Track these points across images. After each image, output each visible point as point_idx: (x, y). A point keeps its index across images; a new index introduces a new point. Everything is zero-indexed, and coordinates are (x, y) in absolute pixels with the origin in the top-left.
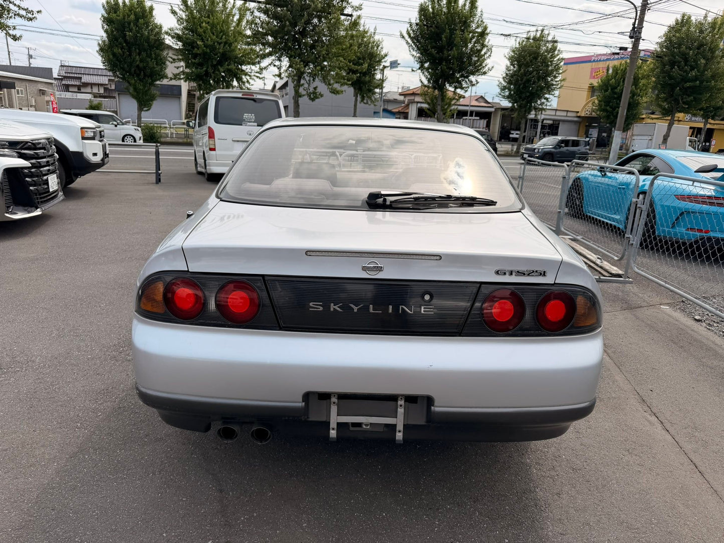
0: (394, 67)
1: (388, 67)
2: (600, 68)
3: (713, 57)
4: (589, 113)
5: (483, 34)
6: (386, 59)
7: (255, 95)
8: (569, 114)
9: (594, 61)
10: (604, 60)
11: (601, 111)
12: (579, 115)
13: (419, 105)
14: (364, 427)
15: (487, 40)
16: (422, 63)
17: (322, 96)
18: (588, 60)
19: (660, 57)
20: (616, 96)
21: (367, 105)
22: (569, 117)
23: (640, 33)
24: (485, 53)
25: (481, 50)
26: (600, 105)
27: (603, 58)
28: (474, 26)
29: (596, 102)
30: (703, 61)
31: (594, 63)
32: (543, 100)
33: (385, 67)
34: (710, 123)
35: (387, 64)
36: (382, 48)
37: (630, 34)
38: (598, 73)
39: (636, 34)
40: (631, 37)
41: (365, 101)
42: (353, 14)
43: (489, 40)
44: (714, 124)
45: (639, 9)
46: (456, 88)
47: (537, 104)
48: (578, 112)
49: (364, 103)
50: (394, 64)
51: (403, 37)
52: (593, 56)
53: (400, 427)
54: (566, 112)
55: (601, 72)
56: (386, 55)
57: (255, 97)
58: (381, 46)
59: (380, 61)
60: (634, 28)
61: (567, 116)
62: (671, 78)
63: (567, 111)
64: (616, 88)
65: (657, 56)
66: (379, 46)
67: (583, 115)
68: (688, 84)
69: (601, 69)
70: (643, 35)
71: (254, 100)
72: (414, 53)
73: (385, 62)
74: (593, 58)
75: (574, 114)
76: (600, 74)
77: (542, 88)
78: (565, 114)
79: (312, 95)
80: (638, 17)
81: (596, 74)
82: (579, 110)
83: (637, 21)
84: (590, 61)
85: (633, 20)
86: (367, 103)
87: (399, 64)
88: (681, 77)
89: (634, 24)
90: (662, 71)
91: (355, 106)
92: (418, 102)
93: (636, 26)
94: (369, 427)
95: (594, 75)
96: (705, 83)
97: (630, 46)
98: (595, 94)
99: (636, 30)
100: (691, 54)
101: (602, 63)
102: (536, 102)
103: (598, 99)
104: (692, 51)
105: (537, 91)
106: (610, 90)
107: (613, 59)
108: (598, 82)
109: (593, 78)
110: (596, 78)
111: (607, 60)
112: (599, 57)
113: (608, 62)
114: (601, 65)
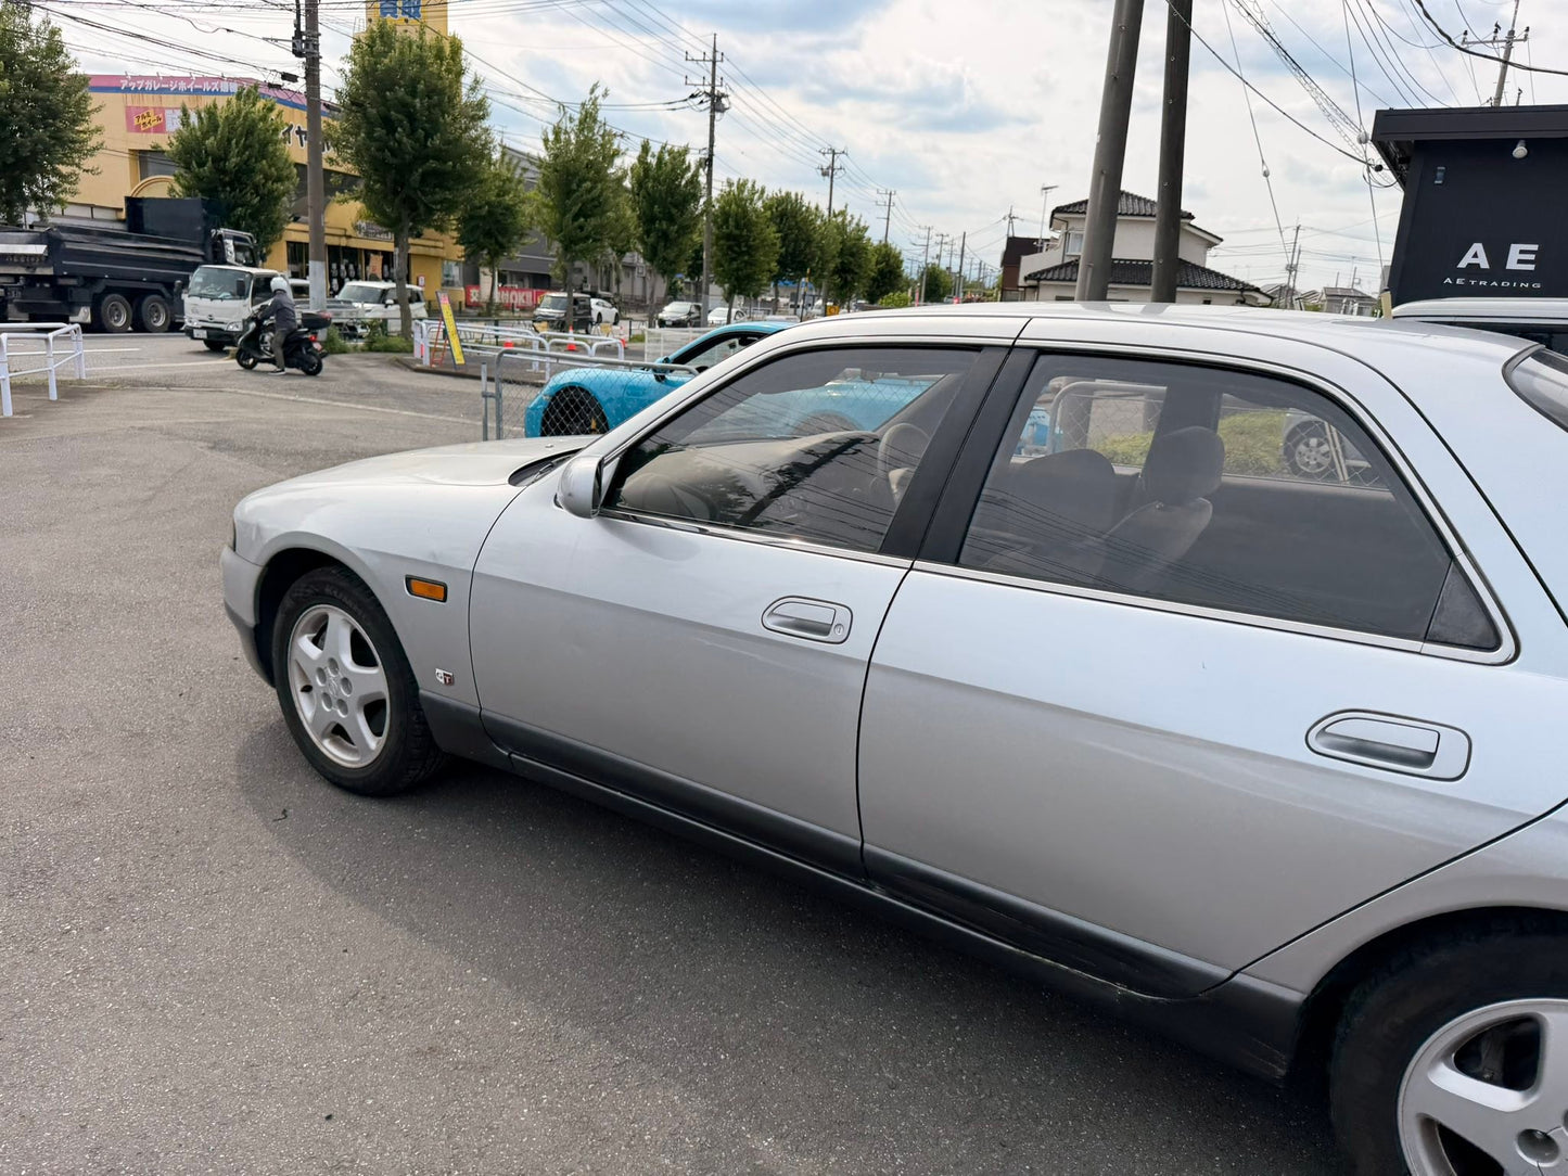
2: (146, 108)
8: (98, 214)
9: (128, 90)
10: (153, 91)
12: (122, 216)
18: (114, 84)
20: (226, 178)
22: (97, 220)
23: (316, 46)
27: (149, 85)
31: (129, 95)
32: (53, 179)
37: (294, 45)
38: (147, 120)
39: (306, 45)
40: (298, 53)
48: (120, 210)
52: (124, 77)
54: (90, 209)
55: (153, 117)
60: (298, 34)
61: (92, 219)
62: (393, 151)
63: (92, 207)
64: (226, 159)
69: (151, 112)
74: (124, 84)
75: (110, 215)
76: (153, 124)
77: (45, 150)
78: (86, 213)
80: (302, 12)
81: (141, 121)
83: (303, 19)
84: (117, 89)
85: (295, 16)
88: (412, 151)
89: (298, 25)
90: (370, 137)
93: (303, 29)
95: (136, 123)
97: (300, 72)
98: (151, 167)
99: (304, 38)
100: (418, 105)
101: (151, 96)
102: (35, 181)
103: (177, 180)
104: (418, 100)
105: (34, 153)
106: (209, 164)
107: (177, 91)
108: (171, 144)
109: (138, 129)
110: (148, 131)
111: (161, 91)
112: (141, 83)
113: (164, 96)
114: (149, 101)
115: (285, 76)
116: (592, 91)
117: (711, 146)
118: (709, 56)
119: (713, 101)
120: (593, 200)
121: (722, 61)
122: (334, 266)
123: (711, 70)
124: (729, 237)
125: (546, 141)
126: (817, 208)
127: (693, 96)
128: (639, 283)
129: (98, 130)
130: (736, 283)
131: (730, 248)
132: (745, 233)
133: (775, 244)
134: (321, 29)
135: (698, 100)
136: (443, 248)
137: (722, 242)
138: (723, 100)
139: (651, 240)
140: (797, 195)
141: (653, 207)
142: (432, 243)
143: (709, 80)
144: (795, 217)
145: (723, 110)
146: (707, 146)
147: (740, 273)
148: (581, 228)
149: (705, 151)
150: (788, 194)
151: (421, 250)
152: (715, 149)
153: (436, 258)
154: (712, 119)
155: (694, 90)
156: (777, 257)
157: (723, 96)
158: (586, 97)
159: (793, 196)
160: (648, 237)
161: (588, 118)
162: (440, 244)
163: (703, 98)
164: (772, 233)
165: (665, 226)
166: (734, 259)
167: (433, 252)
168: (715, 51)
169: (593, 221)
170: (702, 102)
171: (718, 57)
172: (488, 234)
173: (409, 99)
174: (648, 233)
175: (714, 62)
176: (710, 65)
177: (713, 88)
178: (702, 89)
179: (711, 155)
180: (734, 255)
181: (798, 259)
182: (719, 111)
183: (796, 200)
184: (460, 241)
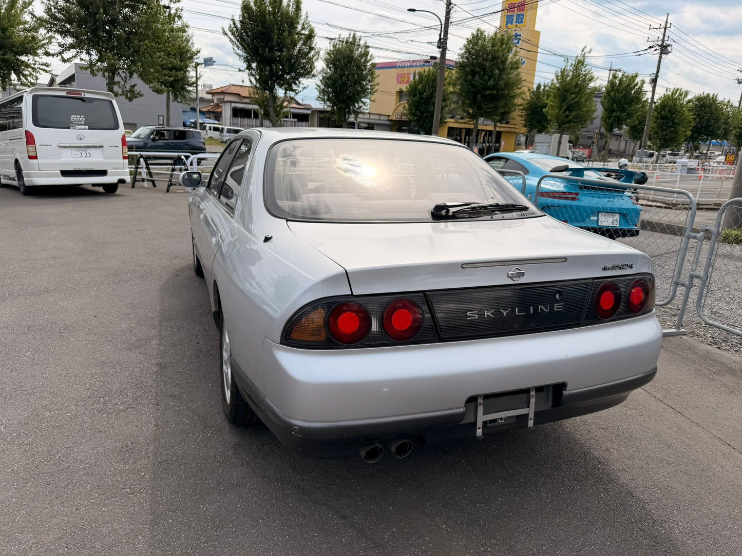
0: (209, 65)
1: (201, 64)
2: (404, 74)
3: (504, 69)
4: (399, 117)
5: (310, 36)
6: (199, 55)
7: (83, 94)
8: (382, 118)
9: (399, 67)
10: (407, 67)
11: (411, 115)
12: (390, 118)
13: (233, 105)
14: (500, 421)
15: (314, 43)
16: (248, 62)
17: (141, 95)
18: (394, 65)
19: (463, 67)
20: (423, 101)
21: (182, 104)
22: (382, 120)
23: (446, 44)
24: (313, 56)
25: (309, 52)
26: (410, 109)
27: (407, 64)
28: (299, 27)
29: (407, 106)
30: (497, 71)
31: (399, 69)
32: (361, 104)
33: (197, 64)
34: (498, 127)
35: (201, 61)
36: (192, 44)
37: (438, 44)
38: (404, 79)
39: (442, 44)
40: (439, 47)
41: (179, 100)
42: (171, 6)
43: (316, 43)
44: (502, 127)
45: (443, 23)
46: (286, 90)
47: (355, 107)
48: (389, 116)
49: (178, 102)
50: (209, 62)
51: (226, 34)
52: (398, 62)
53: (531, 416)
55: (406, 77)
56: (198, 52)
57: (83, 96)
58: (191, 42)
59: (191, 58)
60: (440, 39)
61: (380, 120)
62: (473, 86)
63: (380, 115)
64: (423, 93)
65: (461, 66)
66: (189, 41)
67: (394, 118)
68: (488, 92)
69: (406, 75)
70: (448, 45)
71: (82, 100)
72: (241, 53)
73: (198, 58)
74: (398, 64)
75: (386, 118)
76: (406, 80)
77: (358, 93)
78: (377, 117)
79: (129, 94)
80: (443, 29)
81: (402, 79)
82: (390, 114)
83: (442, 33)
84: (395, 67)
85: (439, 32)
86: (181, 102)
87: (214, 62)
88: (481, 85)
89: (440, 35)
90: (465, 80)
91: (168, 104)
92: (231, 102)
93: (442, 37)
94: (503, 421)
95: (400, 80)
96: (500, 92)
97: (438, 56)
98: (403, 98)
99: (442, 41)
100: (488, 65)
101: (406, 69)
102: (354, 105)
103: (407, 103)
104: (488, 63)
105: (354, 94)
106: (418, 95)
107: (416, 66)
108: (407, 88)
109: (400, 83)
110: (403, 83)
111: (411, 66)
112: (404, 64)
113: (411, 68)
114: (405, 71)
115: (432, 58)
116: (583, 50)
117: (658, 72)
118: (664, 25)
119: (662, 49)
120: (575, 103)
121: (670, 27)
122: (467, 137)
123: (663, 32)
124: (663, 118)
125: (557, 76)
126: (729, 102)
127: (650, 47)
128: (623, 144)
129: (378, 84)
130: (664, 142)
131: (663, 123)
132: (674, 116)
133: (690, 122)
134: (449, 36)
135: (654, 49)
136: (518, 128)
137: (659, 120)
138: (669, 48)
139: (610, 121)
140: (714, 94)
141: (613, 105)
142: (513, 126)
143: (661, 37)
144: (710, 107)
145: (667, 53)
146: (655, 72)
147: (666, 137)
148: (567, 116)
149: (654, 75)
150: (708, 95)
151: (507, 130)
152: (659, 74)
153: (514, 133)
154: (660, 58)
155: (651, 44)
156: (691, 128)
157: (669, 45)
158: (579, 53)
159: (711, 96)
160: (609, 120)
161: (580, 63)
162: (517, 127)
163: (657, 47)
164: (690, 116)
165: (618, 114)
166: (665, 130)
167: (513, 130)
168: (667, 22)
169: (574, 113)
170: (656, 50)
171: (668, 25)
172: (539, 121)
173: (484, 63)
174: (609, 118)
175: (665, 28)
176: (663, 30)
177: (663, 42)
178: (657, 43)
179: (657, 76)
180: (665, 128)
181: (708, 130)
182: (665, 54)
183: (713, 98)
184: (525, 126)
